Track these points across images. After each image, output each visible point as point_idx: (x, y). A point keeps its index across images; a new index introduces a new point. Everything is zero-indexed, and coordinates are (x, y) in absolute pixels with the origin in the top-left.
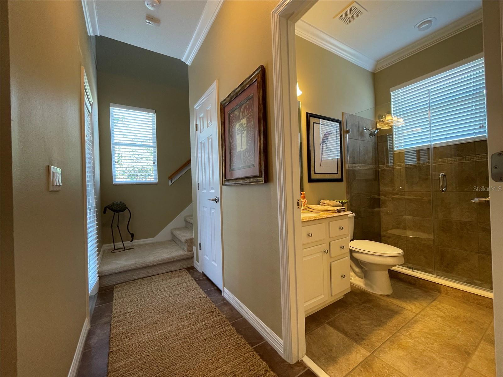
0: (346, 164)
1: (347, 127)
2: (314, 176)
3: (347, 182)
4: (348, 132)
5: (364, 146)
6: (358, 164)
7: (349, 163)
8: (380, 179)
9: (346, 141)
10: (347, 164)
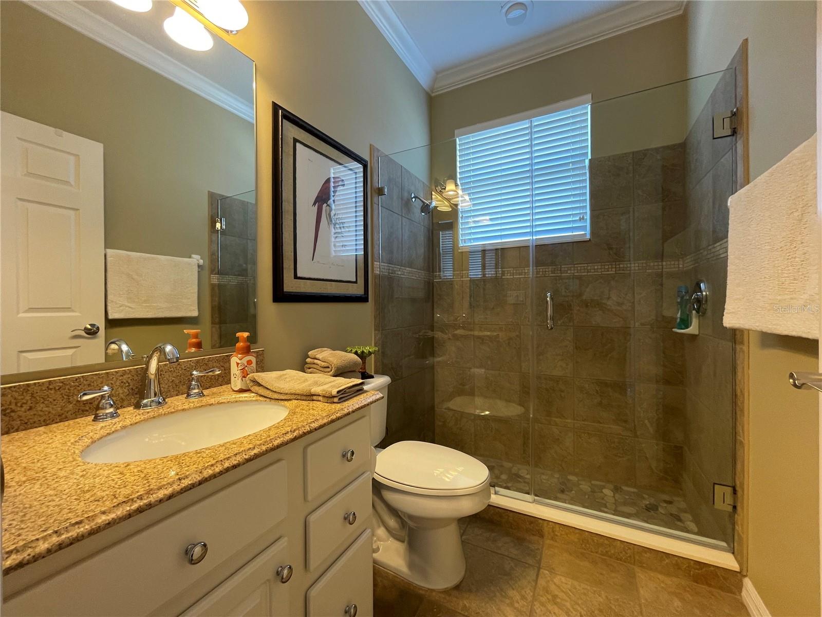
0: (375, 263)
1: (379, 180)
2: (290, 285)
3: (376, 302)
4: (380, 192)
5: (411, 232)
6: (399, 267)
7: (383, 262)
8: (435, 300)
9: (375, 213)
10: (378, 263)
